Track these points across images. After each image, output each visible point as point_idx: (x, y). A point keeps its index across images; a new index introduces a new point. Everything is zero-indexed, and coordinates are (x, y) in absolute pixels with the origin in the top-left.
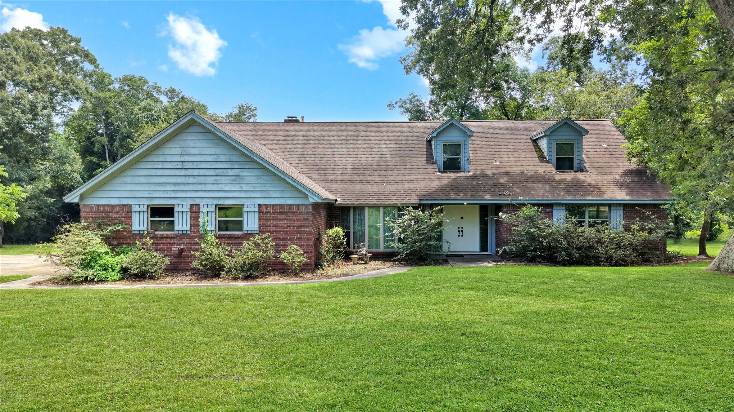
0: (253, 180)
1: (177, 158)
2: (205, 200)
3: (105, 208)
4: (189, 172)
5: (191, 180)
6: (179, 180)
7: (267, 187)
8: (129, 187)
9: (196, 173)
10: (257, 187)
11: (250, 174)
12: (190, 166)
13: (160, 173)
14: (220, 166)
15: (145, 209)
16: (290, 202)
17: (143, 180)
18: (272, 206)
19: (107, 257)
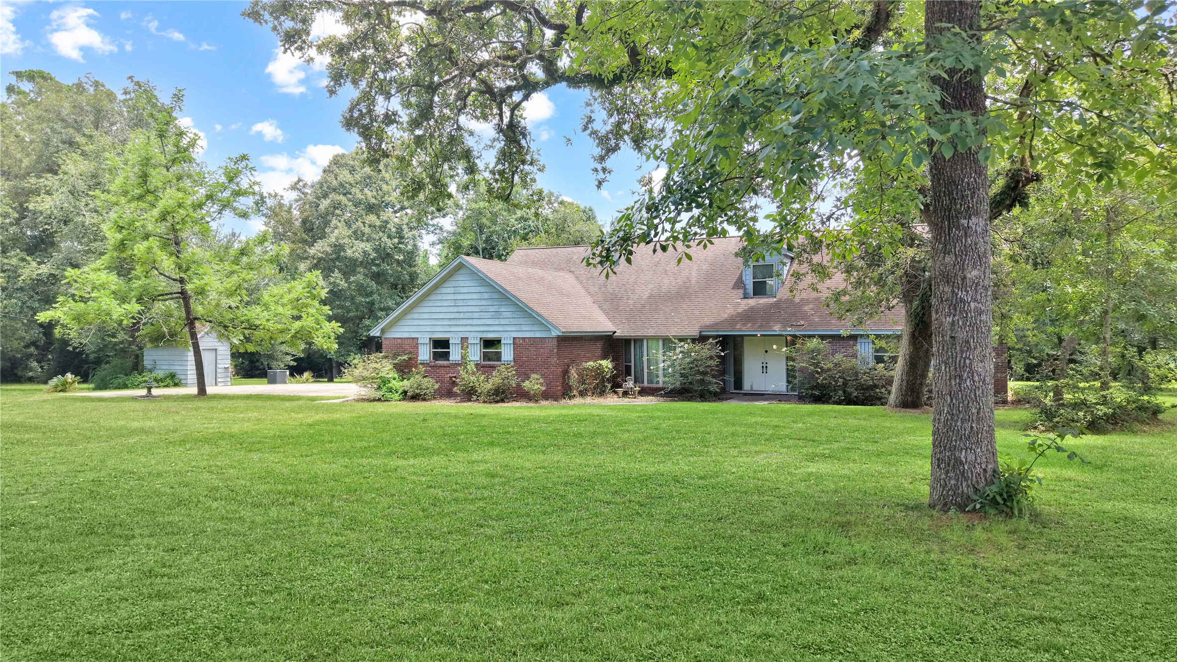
0: (508, 315)
1: (451, 297)
2: (472, 334)
3: (400, 341)
4: (460, 309)
5: (462, 316)
6: (452, 316)
7: (521, 321)
8: (416, 322)
9: (465, 309)
10: (513, 321)
11: (506, 310)
12: (460, 303)
13: (439, 310)
14: (484, 303)
15: (427, 341)
16: (538, 335)
17: (426, 316)
18: (524, 339)
19: (394, 382)
